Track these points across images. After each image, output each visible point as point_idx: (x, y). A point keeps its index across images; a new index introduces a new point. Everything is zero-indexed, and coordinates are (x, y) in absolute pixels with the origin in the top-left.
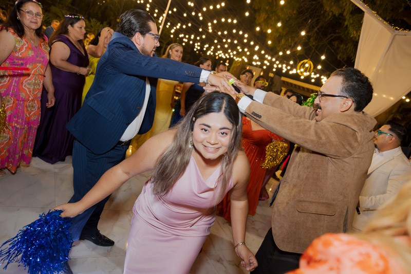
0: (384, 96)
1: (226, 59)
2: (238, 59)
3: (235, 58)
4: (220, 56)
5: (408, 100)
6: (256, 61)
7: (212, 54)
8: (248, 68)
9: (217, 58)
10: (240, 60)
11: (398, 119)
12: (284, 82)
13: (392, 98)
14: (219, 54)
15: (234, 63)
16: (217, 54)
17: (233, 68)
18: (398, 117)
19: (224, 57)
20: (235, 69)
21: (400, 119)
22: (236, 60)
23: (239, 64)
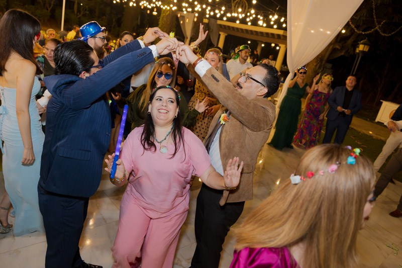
0: (321, 30)
1: (153, 8)
2: (166, 6)
3: (162, 7)
4: (145, 5)
5: (344, 31)
6: (186, 8)
7: (135, 5)
8: (179, 15)
9: (142, 7)
10: (168, 8)
11: (338, 49)
12: (220, 25)
13: (328, 32)
14: (143, 5)
15: (162, 12)
16: (141, 4)
17: (163, 17)
18: (337, 47)
19: (150, 7)
20: (165, 19)
21: (339, 49)
22: (164, 8)
23: (168, 12)
